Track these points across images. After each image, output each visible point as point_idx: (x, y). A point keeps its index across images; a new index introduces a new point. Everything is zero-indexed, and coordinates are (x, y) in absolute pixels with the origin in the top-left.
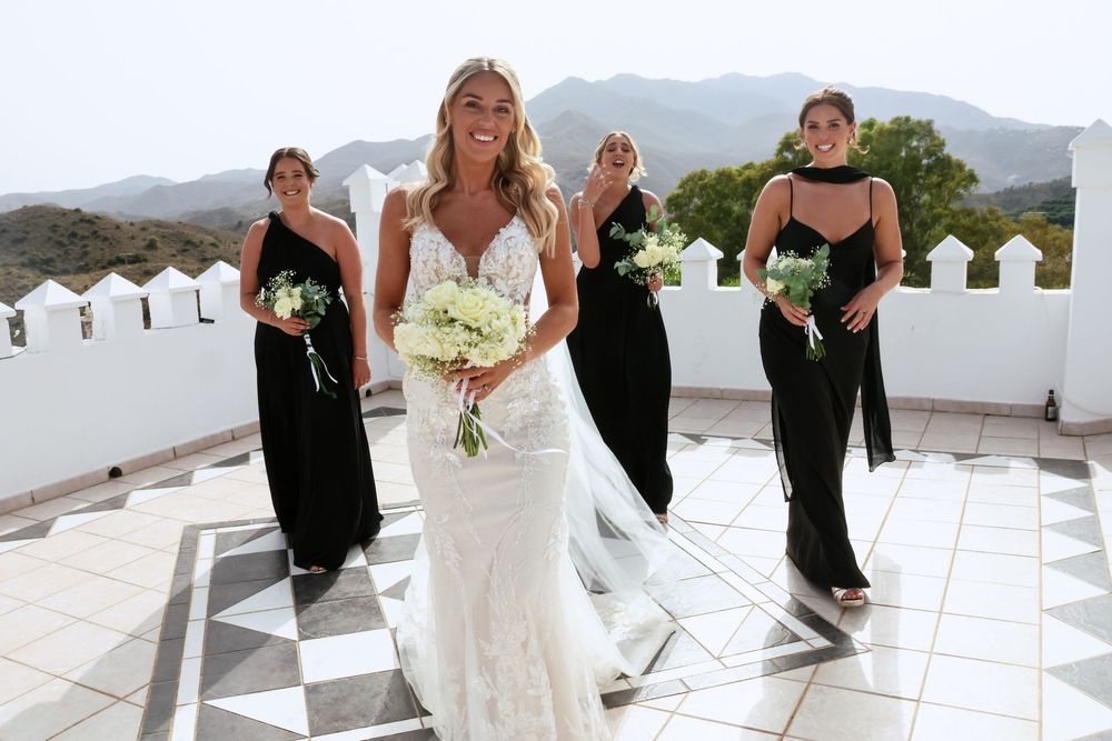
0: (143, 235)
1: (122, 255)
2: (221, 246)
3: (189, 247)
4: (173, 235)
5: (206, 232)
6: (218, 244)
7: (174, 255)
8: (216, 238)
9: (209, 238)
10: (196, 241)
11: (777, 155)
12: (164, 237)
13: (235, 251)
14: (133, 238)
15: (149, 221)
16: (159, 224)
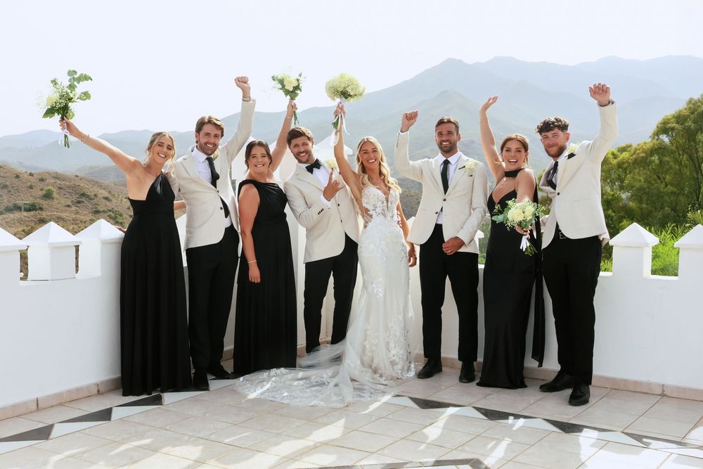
0: (41, 185)
1: (20, 203)
2: (114, 201)
3: (83, 199)
4: (69, 187)
5: (100, 186)
6: (111, 198)
7: (68, 206)
8: (110, 192)
9: (103, 192)
10: (92, 195)
12: (60, 188)
14: (31, 187)
15: (49, 173)
16: (57, 177)
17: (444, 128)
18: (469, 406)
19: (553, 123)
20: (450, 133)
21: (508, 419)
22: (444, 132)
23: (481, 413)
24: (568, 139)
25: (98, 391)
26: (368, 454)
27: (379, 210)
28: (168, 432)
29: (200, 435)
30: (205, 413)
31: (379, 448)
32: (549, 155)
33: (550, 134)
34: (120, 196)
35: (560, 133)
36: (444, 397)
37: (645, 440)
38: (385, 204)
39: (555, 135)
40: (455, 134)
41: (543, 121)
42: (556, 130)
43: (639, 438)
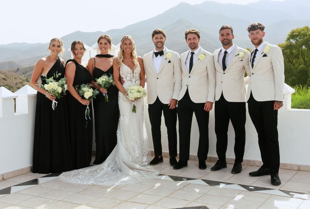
2: (8, 80)
6: (6, 78)
8: (6, 76)
11: (287, 41)
13: (15, 82)
17: (225, 32)
18: (199, 179)
19: (257, 26)
20: (228, 34)
21: (219, 185)
22: (225, 34)
23: (206, 182)
24: (264, 35)
25: (3, 178)
26: (148, 205)
27: (128, 78)
28: (42, 198)
29: (58, 199)
30: (62, 188)
31: (154, 202)
32: (254, 44)
33: (255, 32)
34: (12, 78)
35: (260, 31)
36: (186, 175)
37: (291, 193)
38: (132, 75)
39: (257, 33)
40: (231, 35)
41: (251, 24)
42: (259, 30)
43: (287, 192)
